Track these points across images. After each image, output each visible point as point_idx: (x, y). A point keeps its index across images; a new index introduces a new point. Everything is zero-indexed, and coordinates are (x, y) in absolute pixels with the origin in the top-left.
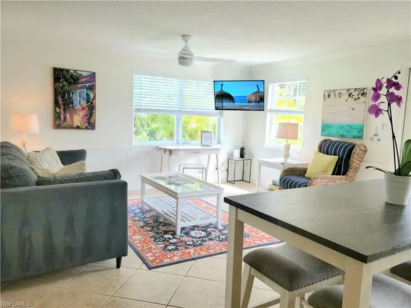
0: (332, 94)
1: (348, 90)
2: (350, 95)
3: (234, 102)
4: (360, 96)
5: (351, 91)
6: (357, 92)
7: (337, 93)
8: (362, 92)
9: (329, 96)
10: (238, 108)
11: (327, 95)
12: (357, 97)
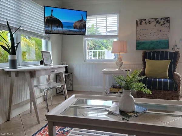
0: (143, 22)
1: (156, 19)
2: (157, 22)
3: (62, 28)
4: (165, 22)
5: (158, 20)
6: (163, 20)
7: (147, 21)
8: (166, 20)
9: (141, 23)
10: (66, 33)
11: (139, 22)
12: (163, 23)
